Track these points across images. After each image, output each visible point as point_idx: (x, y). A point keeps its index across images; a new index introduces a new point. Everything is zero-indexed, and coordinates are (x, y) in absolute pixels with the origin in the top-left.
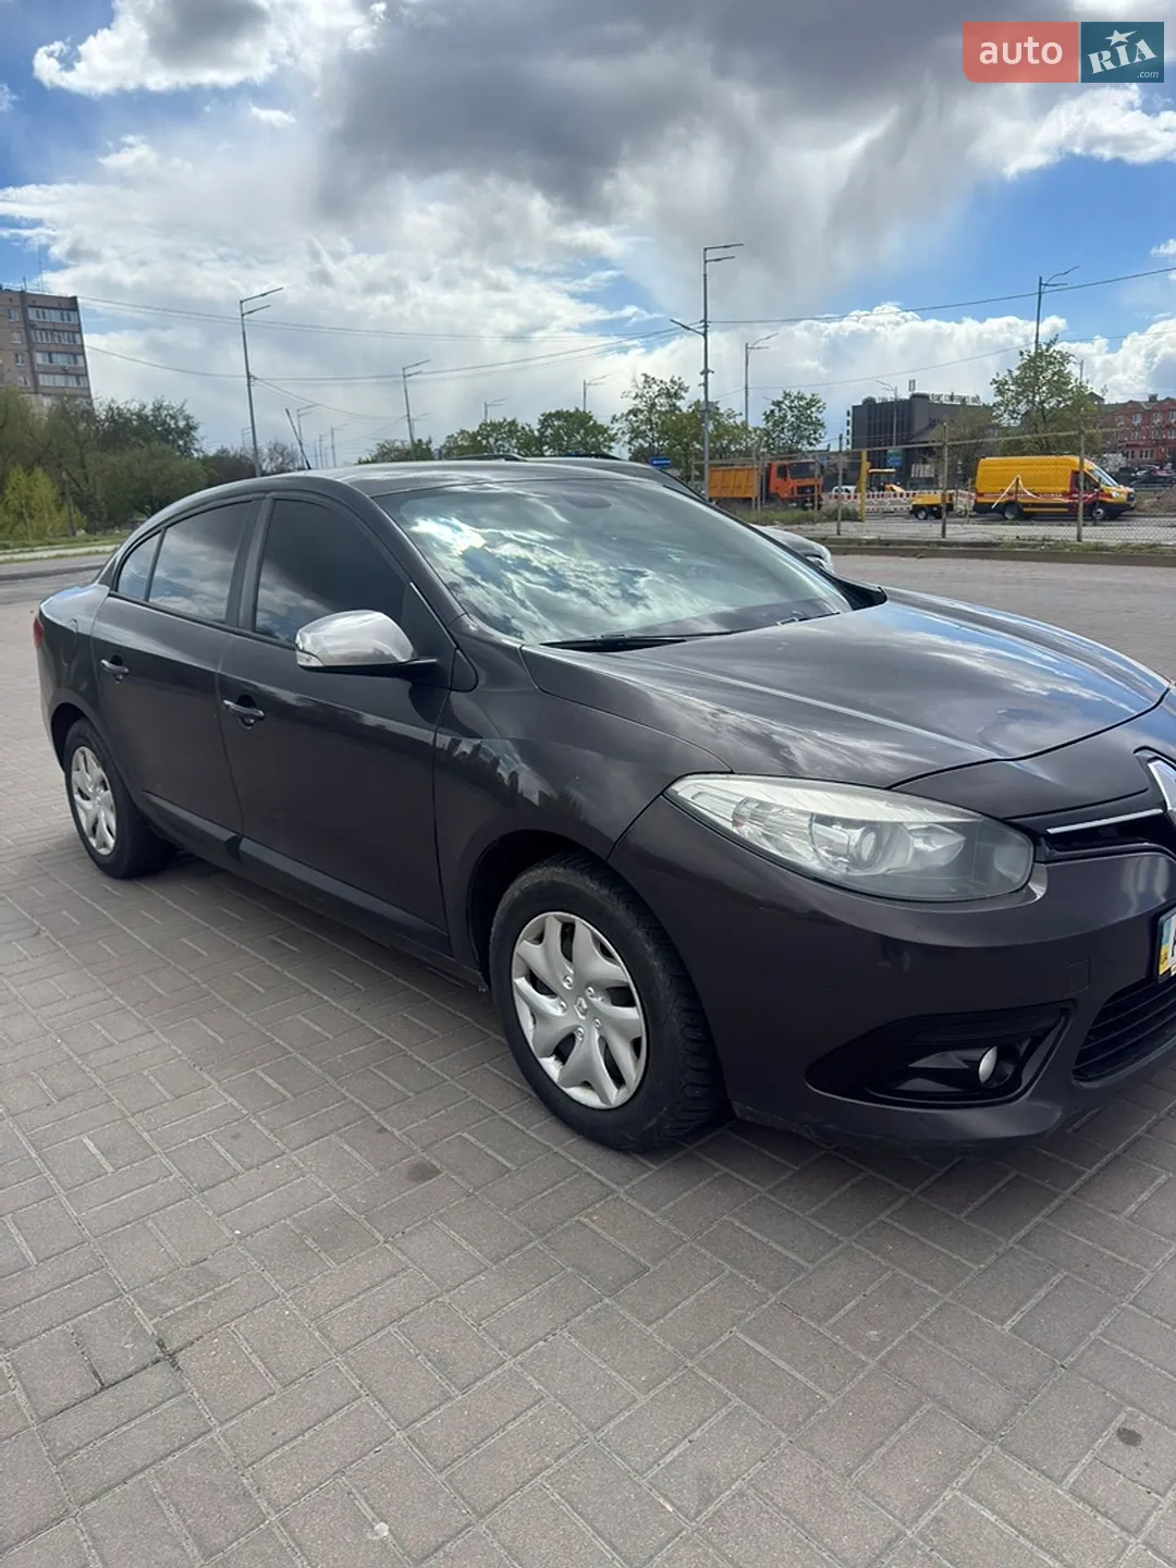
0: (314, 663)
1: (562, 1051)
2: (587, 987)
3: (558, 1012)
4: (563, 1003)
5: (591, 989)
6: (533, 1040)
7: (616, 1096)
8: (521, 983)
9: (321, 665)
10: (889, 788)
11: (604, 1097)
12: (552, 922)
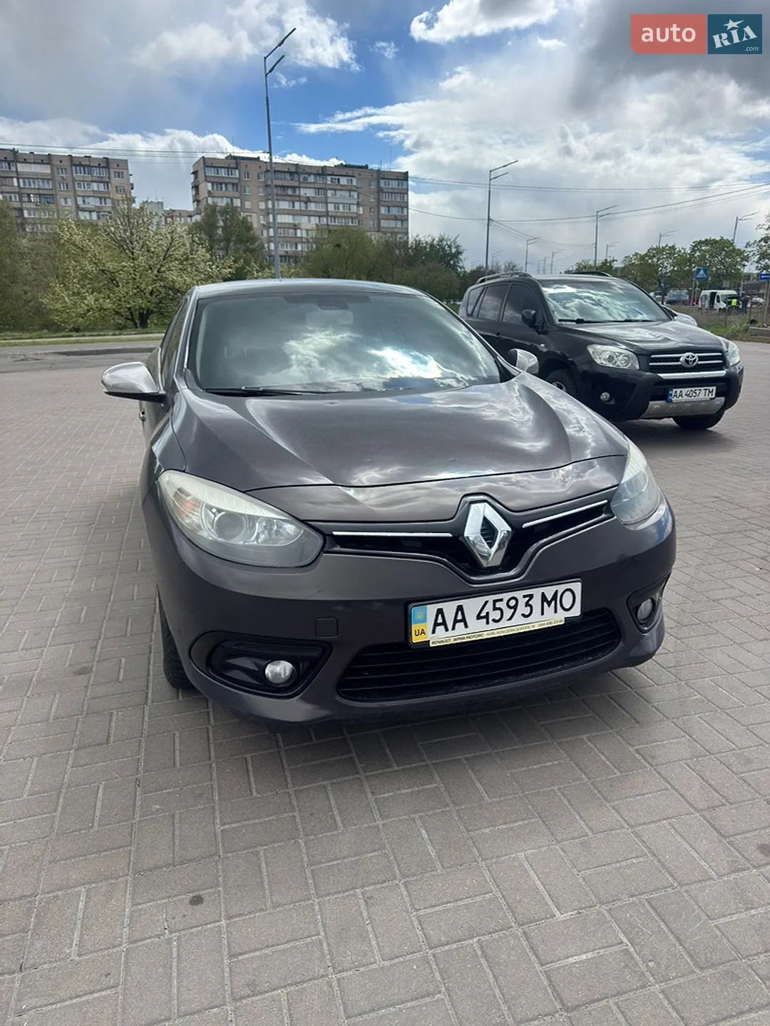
10: (244, 492)
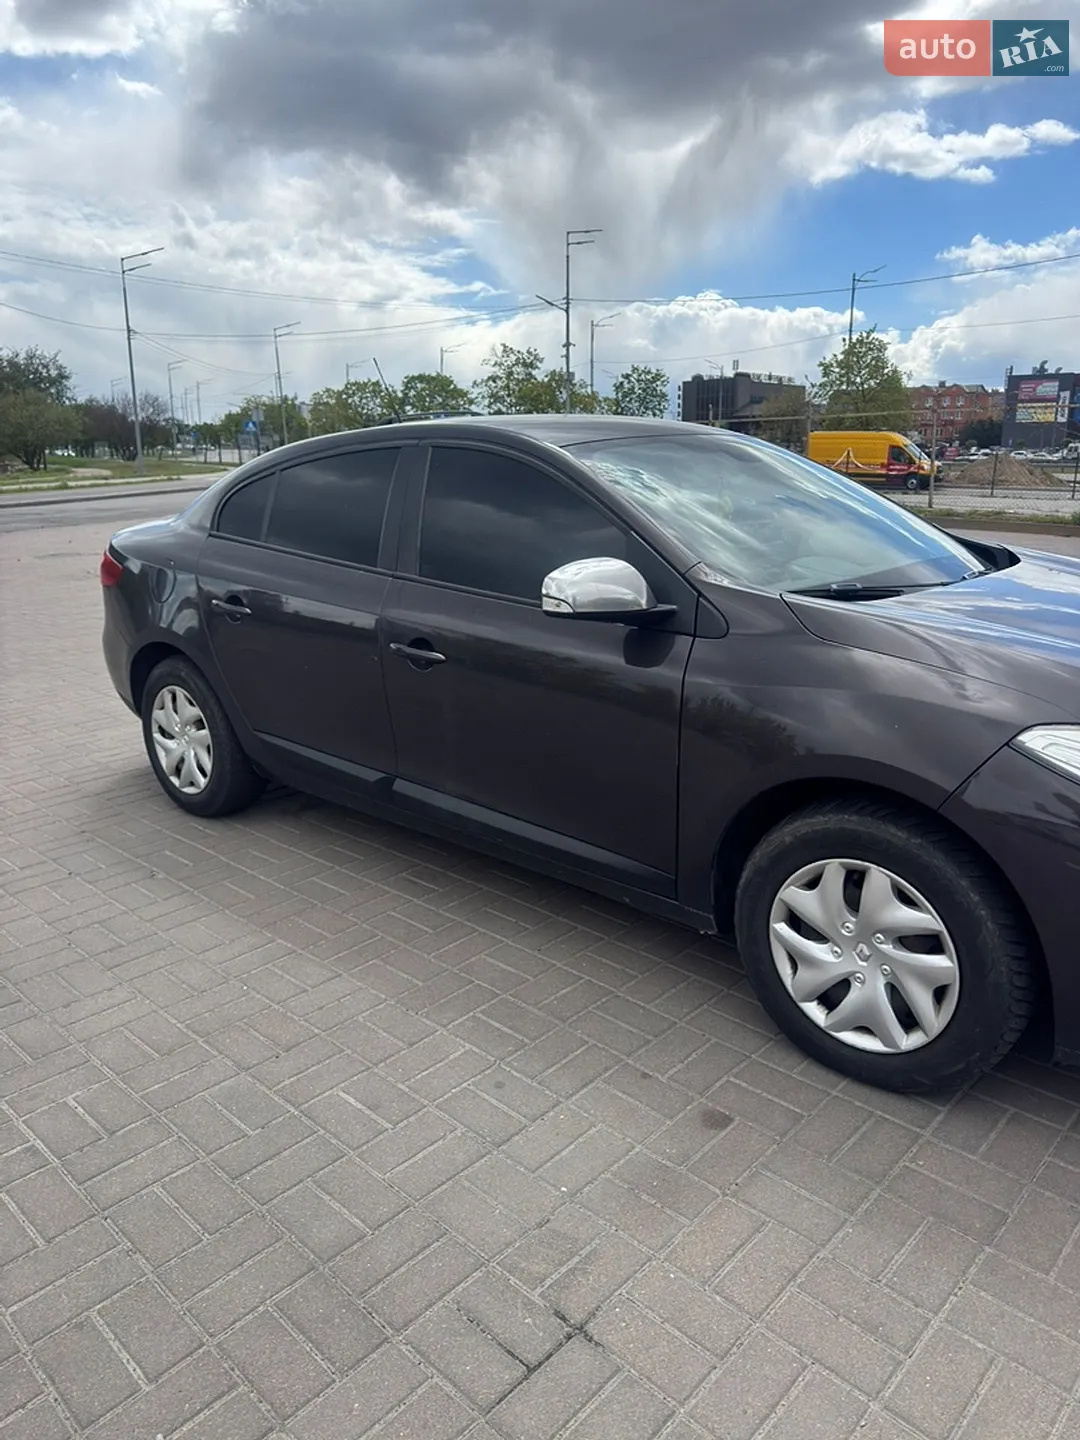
0: (565, 609)
1: (831, 998)
2: (875, 934)
3: (830, 958)
4: (836, 949)
5: (879, 935)
6: (793, 986)
7: (909, 1042)
8: (782, 928)
9: (571, 611)
11: (887, 1040)
12: (834, 870)
